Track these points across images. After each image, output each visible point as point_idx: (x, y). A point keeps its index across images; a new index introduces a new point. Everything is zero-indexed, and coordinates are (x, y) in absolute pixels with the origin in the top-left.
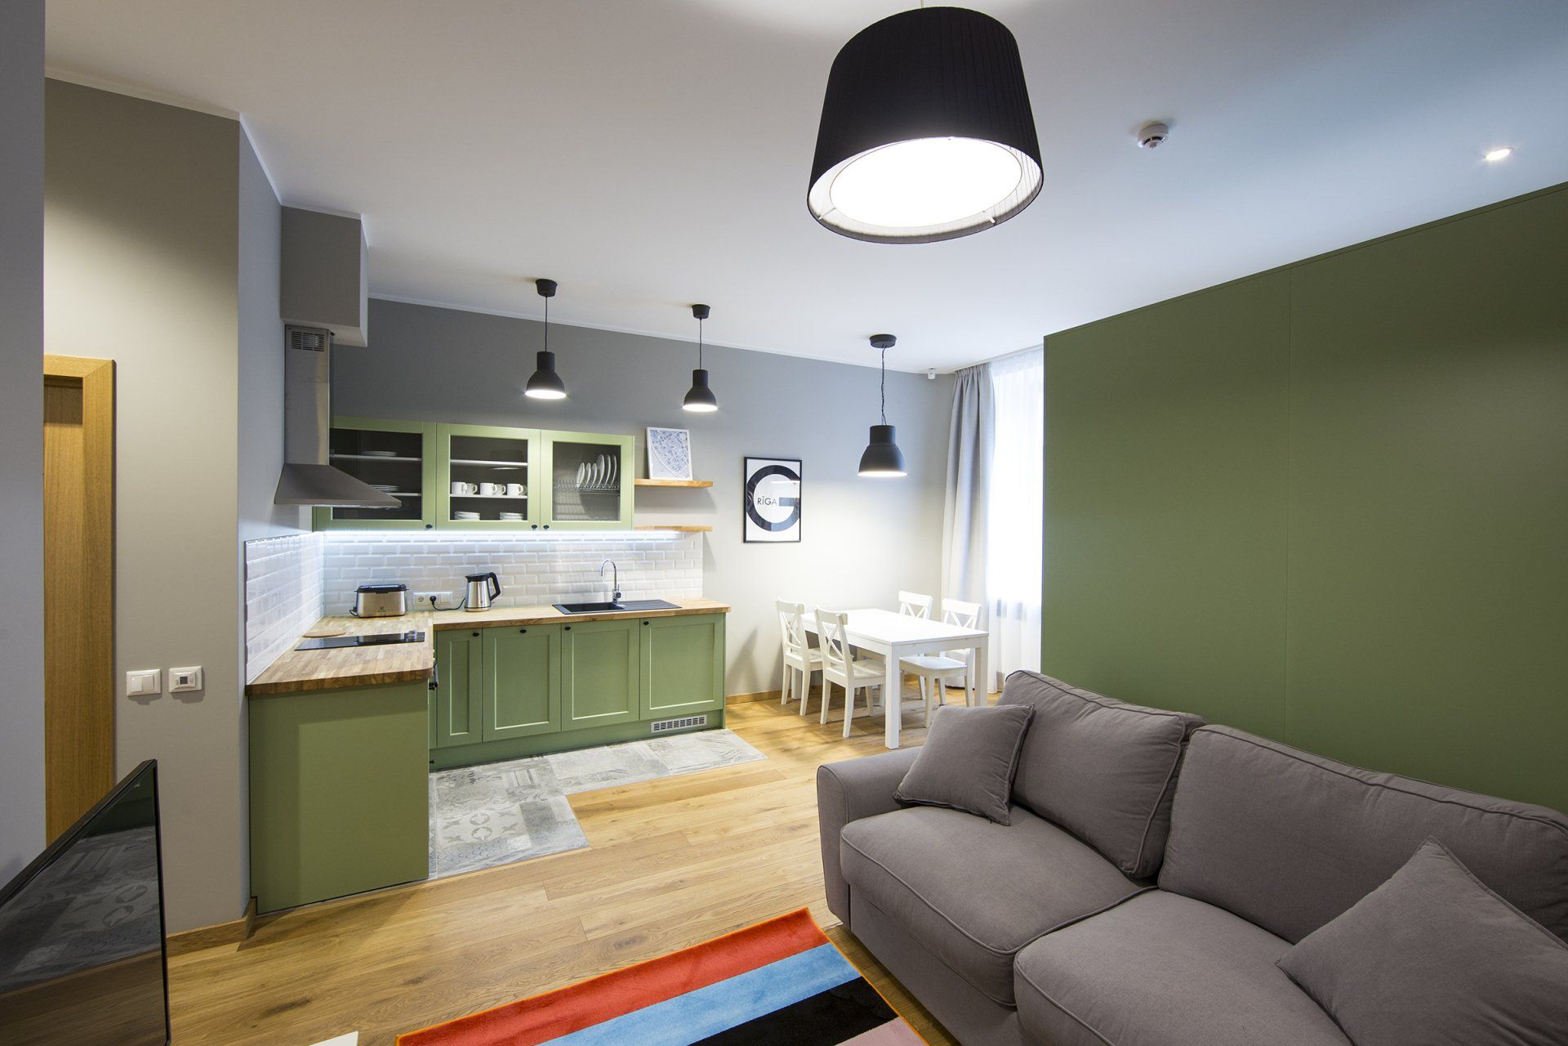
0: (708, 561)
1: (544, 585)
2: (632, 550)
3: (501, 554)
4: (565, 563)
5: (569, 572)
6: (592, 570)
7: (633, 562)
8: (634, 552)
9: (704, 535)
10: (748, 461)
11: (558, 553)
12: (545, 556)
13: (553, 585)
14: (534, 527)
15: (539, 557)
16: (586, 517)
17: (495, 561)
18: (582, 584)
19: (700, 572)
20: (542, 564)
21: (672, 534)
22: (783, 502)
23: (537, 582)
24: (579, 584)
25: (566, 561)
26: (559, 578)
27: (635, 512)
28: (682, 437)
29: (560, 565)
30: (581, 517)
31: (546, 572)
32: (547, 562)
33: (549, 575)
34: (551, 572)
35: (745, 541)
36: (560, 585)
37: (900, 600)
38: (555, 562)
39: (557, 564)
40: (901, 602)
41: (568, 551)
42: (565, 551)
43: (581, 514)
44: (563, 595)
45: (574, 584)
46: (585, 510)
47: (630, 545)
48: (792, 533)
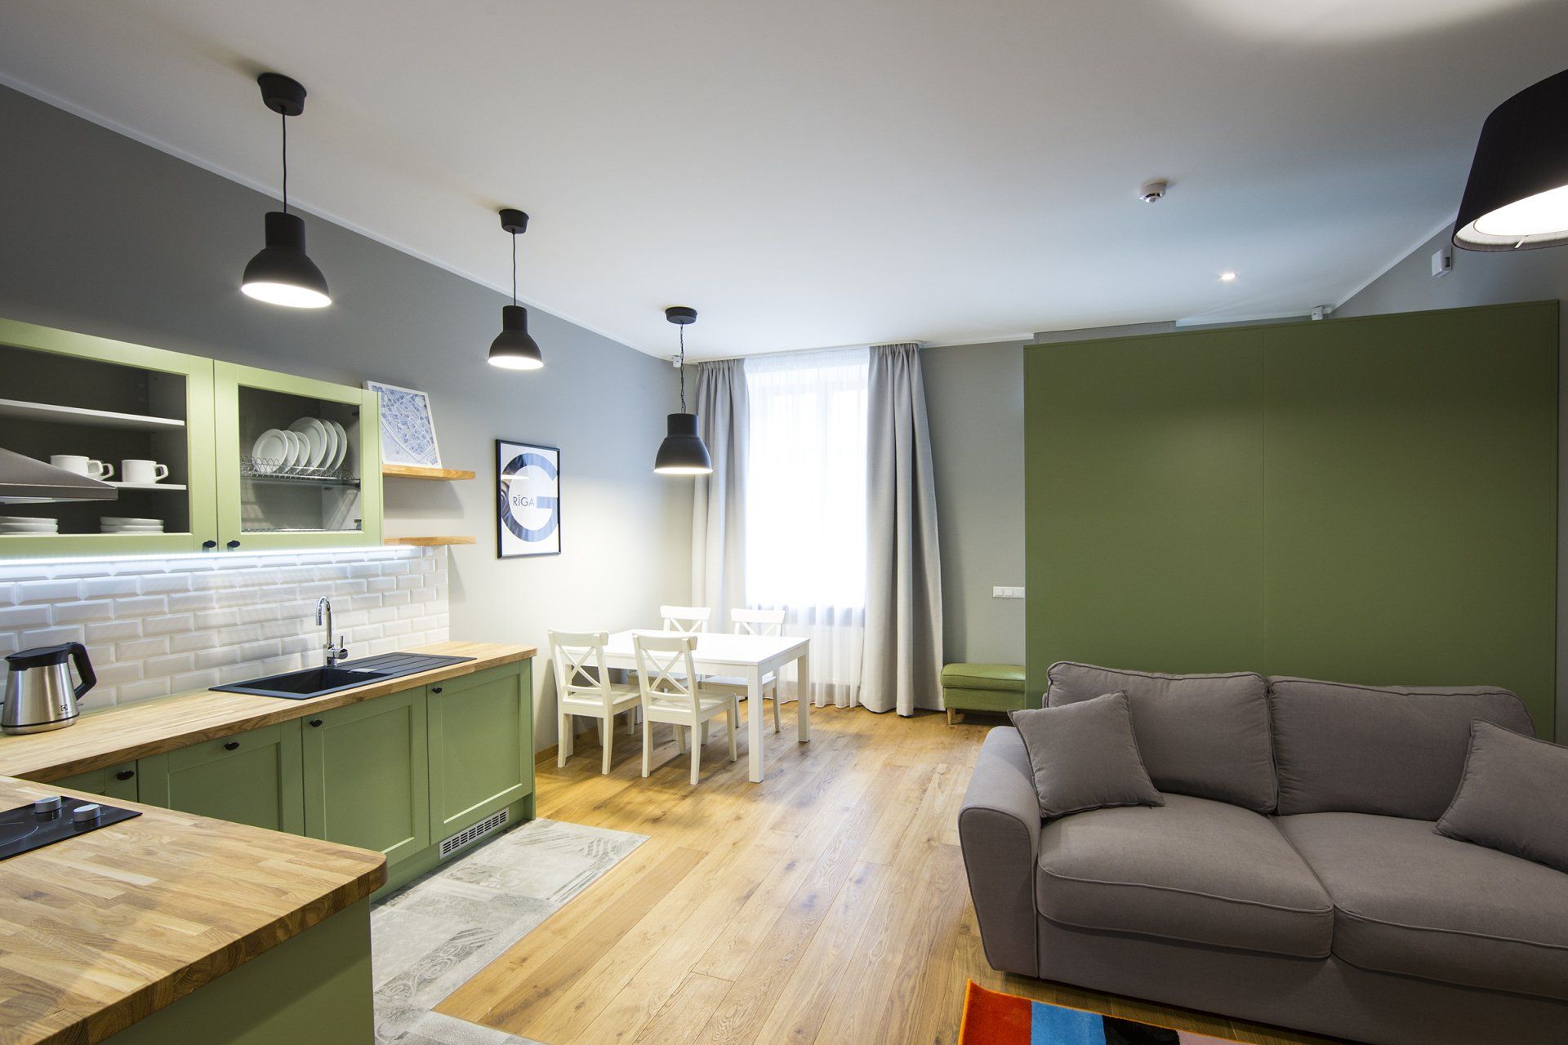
0: (456, 588)
1: (185, 655)
2: (346, 578)
3: (83, 602)
4: (228, 610)
5: (236, 625)
6: (279, 617)
7: (349, 598)
8: (350, 580)
9: (449, 549)
10: (503, 446)
11: (212, 592)
12: (187, 600)
13: (203, 652)
14: (209, 545)
15: (172, 602)
16: (265, 525)
17: (65, 618)
18: (262, 643)
19: (444, 604)
20: (178, 616)
21: (407, 550)
22: (542, 502)
23: (168, 650)
24: (255, 644)
25: (230, 606)
26: (215, 637)
27: (385, 516)
28: (419, 402)
29: (217, 613)
30: (256, 525)
31: (188, 630)
32: (187, 610)
33: (194, 633)
34: (198, 629)
35: (499, 555)
36: (218, 651)
37: (663, 616)
38: (205, 609)
39: (211, 612)
40: (664, 619)
41: (232, 587)
42: (225, 588)
43: (257, 520)
44: (225, 668)
45: (246, 645)
46: (263, 512)
47: (343, 570)
48: (550, 544)
